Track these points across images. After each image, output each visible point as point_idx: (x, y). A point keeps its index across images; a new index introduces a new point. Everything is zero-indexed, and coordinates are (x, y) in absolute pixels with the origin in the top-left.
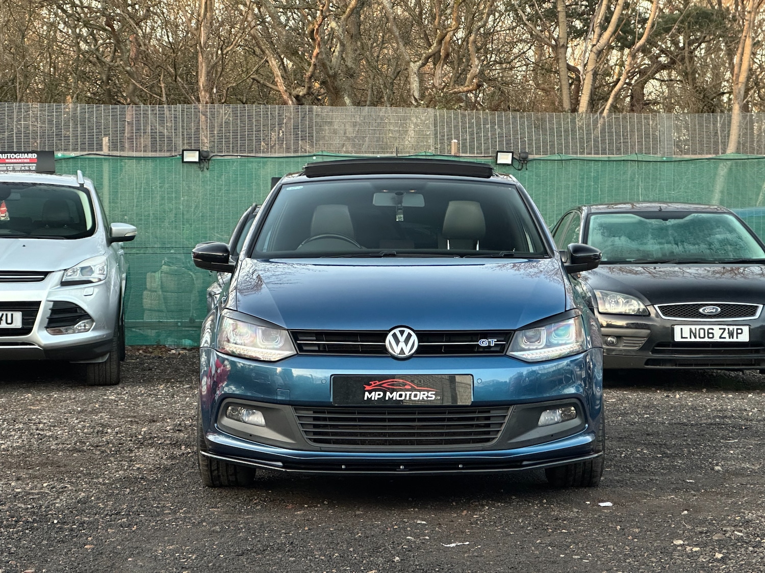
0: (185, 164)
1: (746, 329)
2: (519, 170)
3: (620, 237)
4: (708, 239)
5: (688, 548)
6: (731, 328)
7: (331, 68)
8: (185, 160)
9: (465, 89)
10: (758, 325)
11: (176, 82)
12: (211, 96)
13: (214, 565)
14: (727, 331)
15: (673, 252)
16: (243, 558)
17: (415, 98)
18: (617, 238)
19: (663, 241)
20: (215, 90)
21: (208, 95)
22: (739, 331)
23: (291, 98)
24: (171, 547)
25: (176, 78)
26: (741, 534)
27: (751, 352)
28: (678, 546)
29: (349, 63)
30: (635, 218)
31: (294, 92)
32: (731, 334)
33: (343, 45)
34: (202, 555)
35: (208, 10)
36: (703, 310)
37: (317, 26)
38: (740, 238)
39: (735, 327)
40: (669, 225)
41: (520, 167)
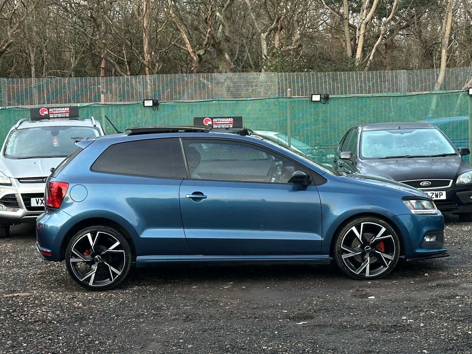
0: (146, 108)
1: (444, 193)
2: (324, 104)
3: (378, 144)
4: (425, 144)
5: (409, 321)
6: (437, 192)
7: (217, 38)
8: (145, 105)
9: (292, 48)
10: (450, 190)
11: (131, 50)
12: (151, 57)
13: (193, 337)
14: (434, 194)
15: (406, 152)
16: (206, 333)
17: (265, 55)
18: (377, 145)
19: (401, 145)
20: (153, 53)
21: (149, 56)
22: (441, 194)
23: (195, 55)
24: (171, 328)
25: (132, 47)
26: (434, 313)
27: (447, 204)
28: (404, 320)
29: (227, 34)
30: (386, 133)
31: (197, 53)
32: (437, 196)
33: (223, 25)
34: (187, 332)
35: (148, 8)
36: (422, 184)
37: (209, 17)
38: (441, 142)
39: (439, 192)
40: (404, 137)
41: (324, 103)
